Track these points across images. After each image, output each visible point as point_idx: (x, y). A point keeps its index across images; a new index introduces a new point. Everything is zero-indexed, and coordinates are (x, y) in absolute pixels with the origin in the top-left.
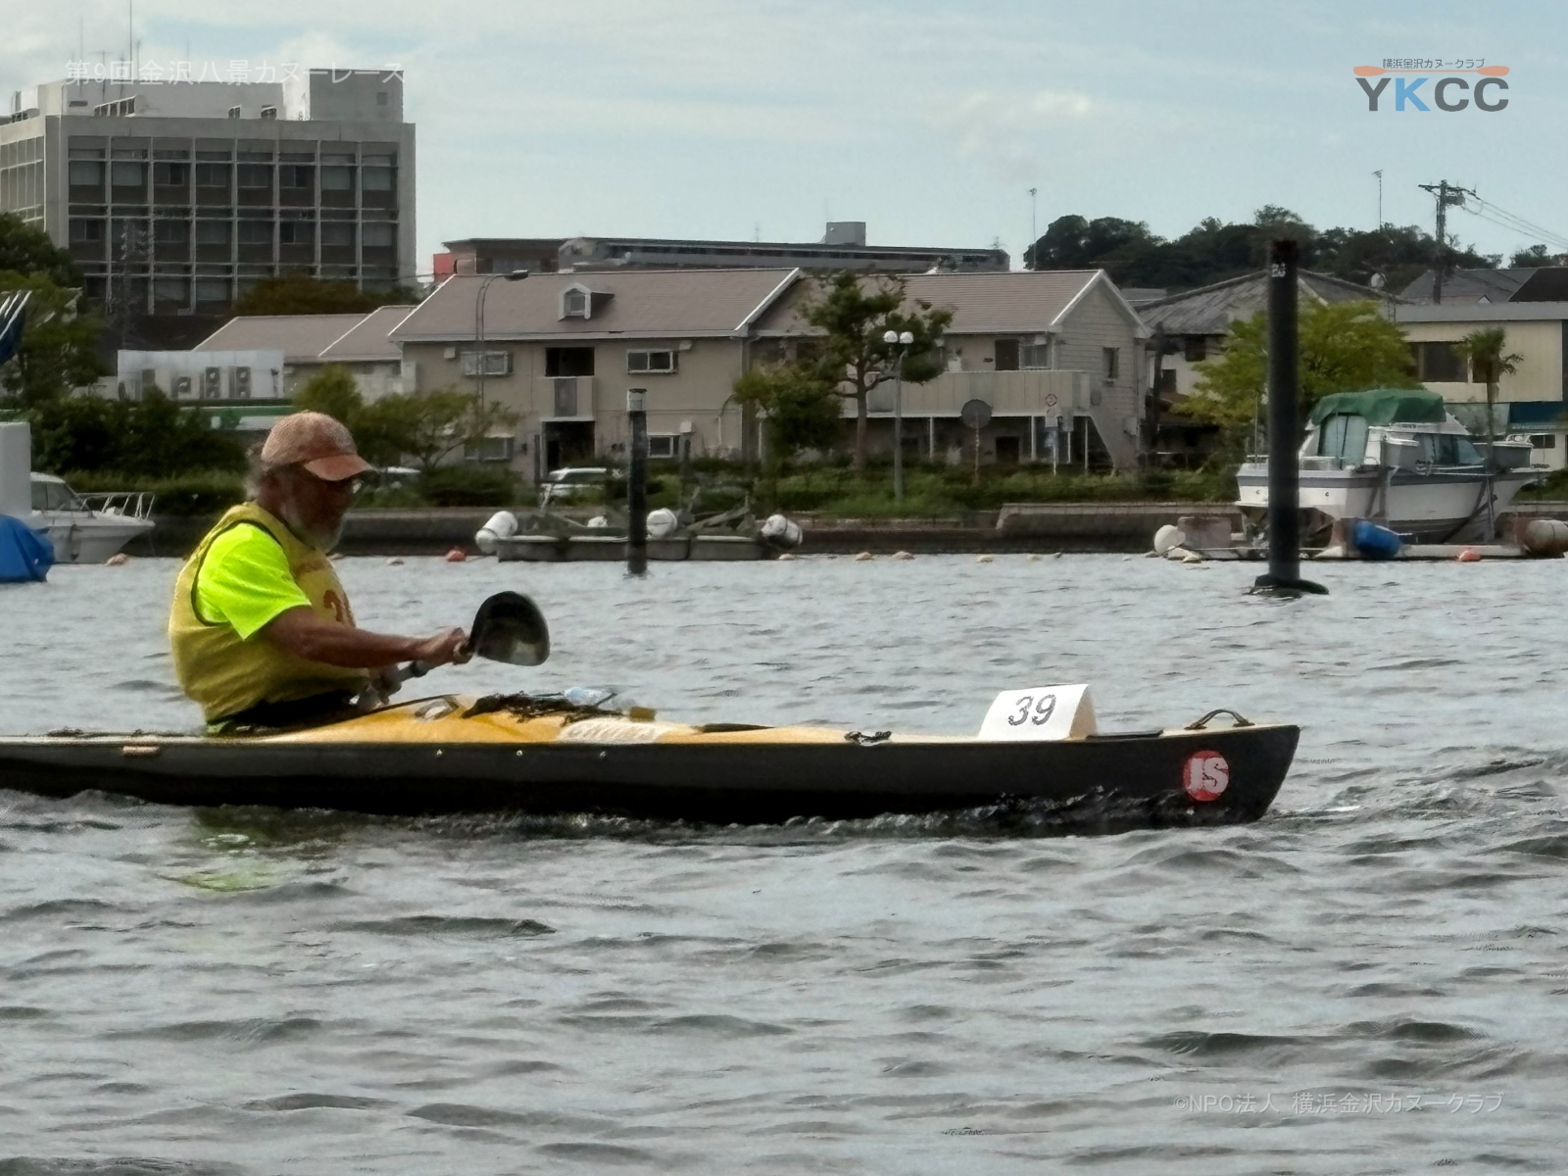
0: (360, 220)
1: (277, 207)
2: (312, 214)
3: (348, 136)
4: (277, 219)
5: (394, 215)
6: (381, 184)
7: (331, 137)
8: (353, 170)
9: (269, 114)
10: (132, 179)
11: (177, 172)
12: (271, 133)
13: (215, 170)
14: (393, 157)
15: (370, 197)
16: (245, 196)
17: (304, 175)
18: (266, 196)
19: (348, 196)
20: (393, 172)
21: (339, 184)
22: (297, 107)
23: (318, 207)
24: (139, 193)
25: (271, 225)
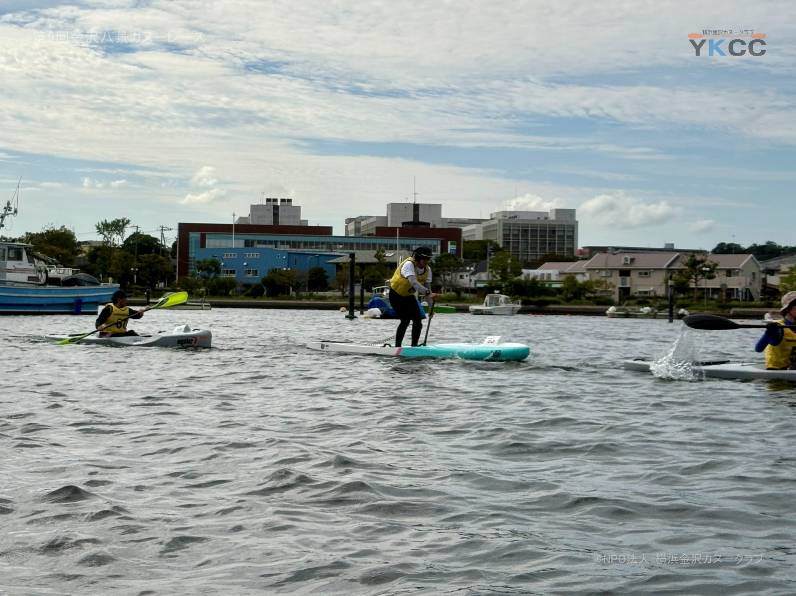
0: (566, 242)
1: (548, 239)
2: (555, 240)
3: (564, 223)
4: (548, 241)
5: (573, 241)
6: (570, 234)
7: (560, 223)
8: (564, 231)
9: (546, 218)
10: (516, 233)
11: (526, 231)
12: (546, 222)
13: (534, 231)
14: (573, 228)
15: (568, 237)
16: (541, 236)
17: (554, 232)
18: (545, 236)
19: (563, 237)
20: (573, 231)
21: (561, 234)
22: (552, 217)
23: (556, 239)
24: (518, 235)
25: (546, 243)
